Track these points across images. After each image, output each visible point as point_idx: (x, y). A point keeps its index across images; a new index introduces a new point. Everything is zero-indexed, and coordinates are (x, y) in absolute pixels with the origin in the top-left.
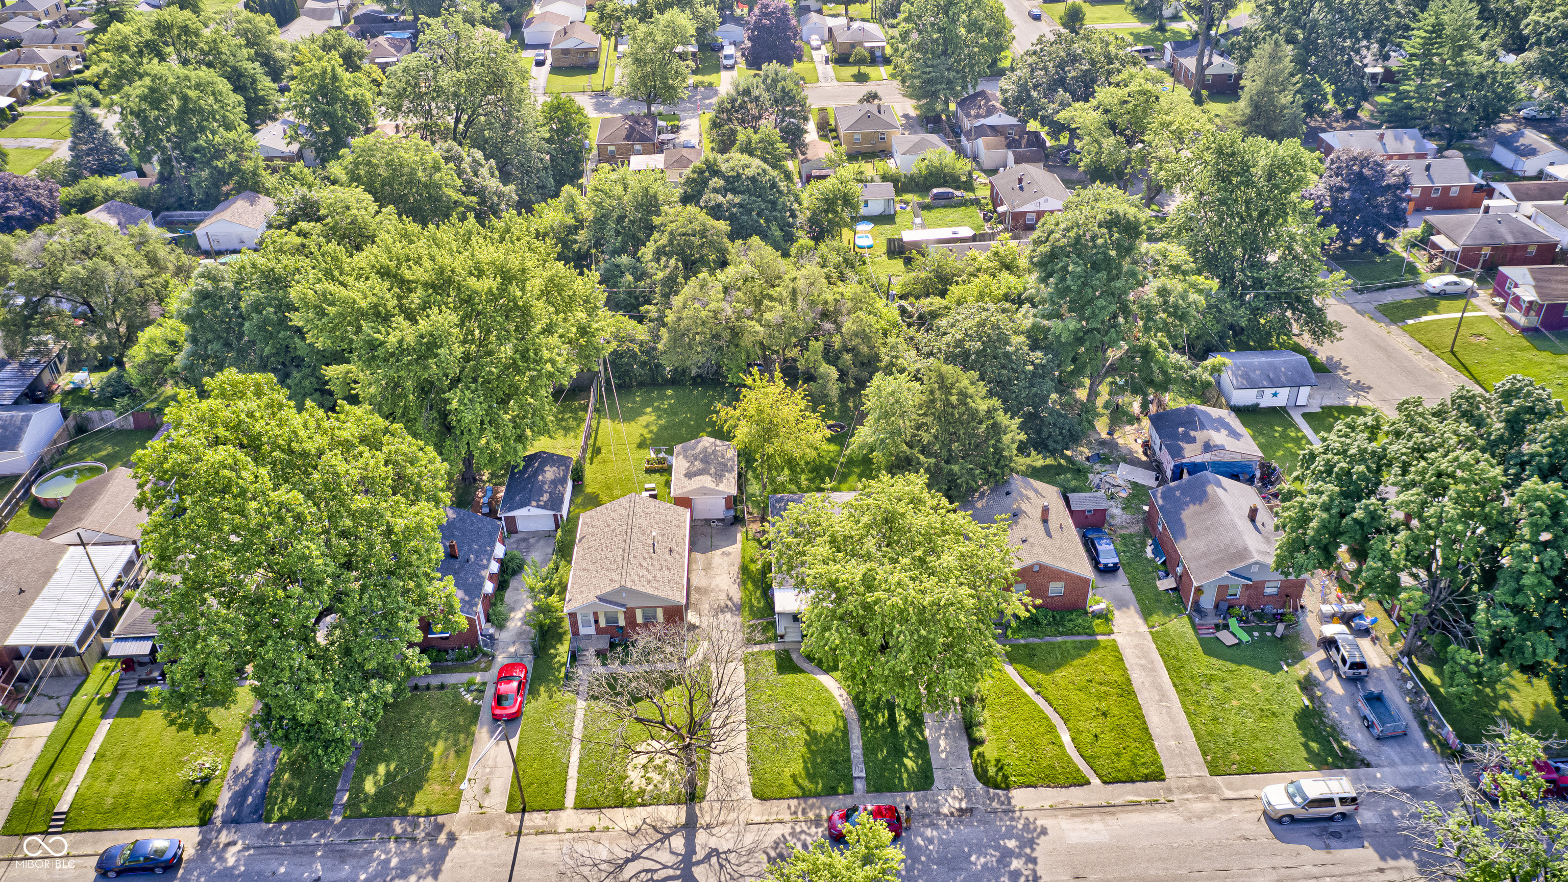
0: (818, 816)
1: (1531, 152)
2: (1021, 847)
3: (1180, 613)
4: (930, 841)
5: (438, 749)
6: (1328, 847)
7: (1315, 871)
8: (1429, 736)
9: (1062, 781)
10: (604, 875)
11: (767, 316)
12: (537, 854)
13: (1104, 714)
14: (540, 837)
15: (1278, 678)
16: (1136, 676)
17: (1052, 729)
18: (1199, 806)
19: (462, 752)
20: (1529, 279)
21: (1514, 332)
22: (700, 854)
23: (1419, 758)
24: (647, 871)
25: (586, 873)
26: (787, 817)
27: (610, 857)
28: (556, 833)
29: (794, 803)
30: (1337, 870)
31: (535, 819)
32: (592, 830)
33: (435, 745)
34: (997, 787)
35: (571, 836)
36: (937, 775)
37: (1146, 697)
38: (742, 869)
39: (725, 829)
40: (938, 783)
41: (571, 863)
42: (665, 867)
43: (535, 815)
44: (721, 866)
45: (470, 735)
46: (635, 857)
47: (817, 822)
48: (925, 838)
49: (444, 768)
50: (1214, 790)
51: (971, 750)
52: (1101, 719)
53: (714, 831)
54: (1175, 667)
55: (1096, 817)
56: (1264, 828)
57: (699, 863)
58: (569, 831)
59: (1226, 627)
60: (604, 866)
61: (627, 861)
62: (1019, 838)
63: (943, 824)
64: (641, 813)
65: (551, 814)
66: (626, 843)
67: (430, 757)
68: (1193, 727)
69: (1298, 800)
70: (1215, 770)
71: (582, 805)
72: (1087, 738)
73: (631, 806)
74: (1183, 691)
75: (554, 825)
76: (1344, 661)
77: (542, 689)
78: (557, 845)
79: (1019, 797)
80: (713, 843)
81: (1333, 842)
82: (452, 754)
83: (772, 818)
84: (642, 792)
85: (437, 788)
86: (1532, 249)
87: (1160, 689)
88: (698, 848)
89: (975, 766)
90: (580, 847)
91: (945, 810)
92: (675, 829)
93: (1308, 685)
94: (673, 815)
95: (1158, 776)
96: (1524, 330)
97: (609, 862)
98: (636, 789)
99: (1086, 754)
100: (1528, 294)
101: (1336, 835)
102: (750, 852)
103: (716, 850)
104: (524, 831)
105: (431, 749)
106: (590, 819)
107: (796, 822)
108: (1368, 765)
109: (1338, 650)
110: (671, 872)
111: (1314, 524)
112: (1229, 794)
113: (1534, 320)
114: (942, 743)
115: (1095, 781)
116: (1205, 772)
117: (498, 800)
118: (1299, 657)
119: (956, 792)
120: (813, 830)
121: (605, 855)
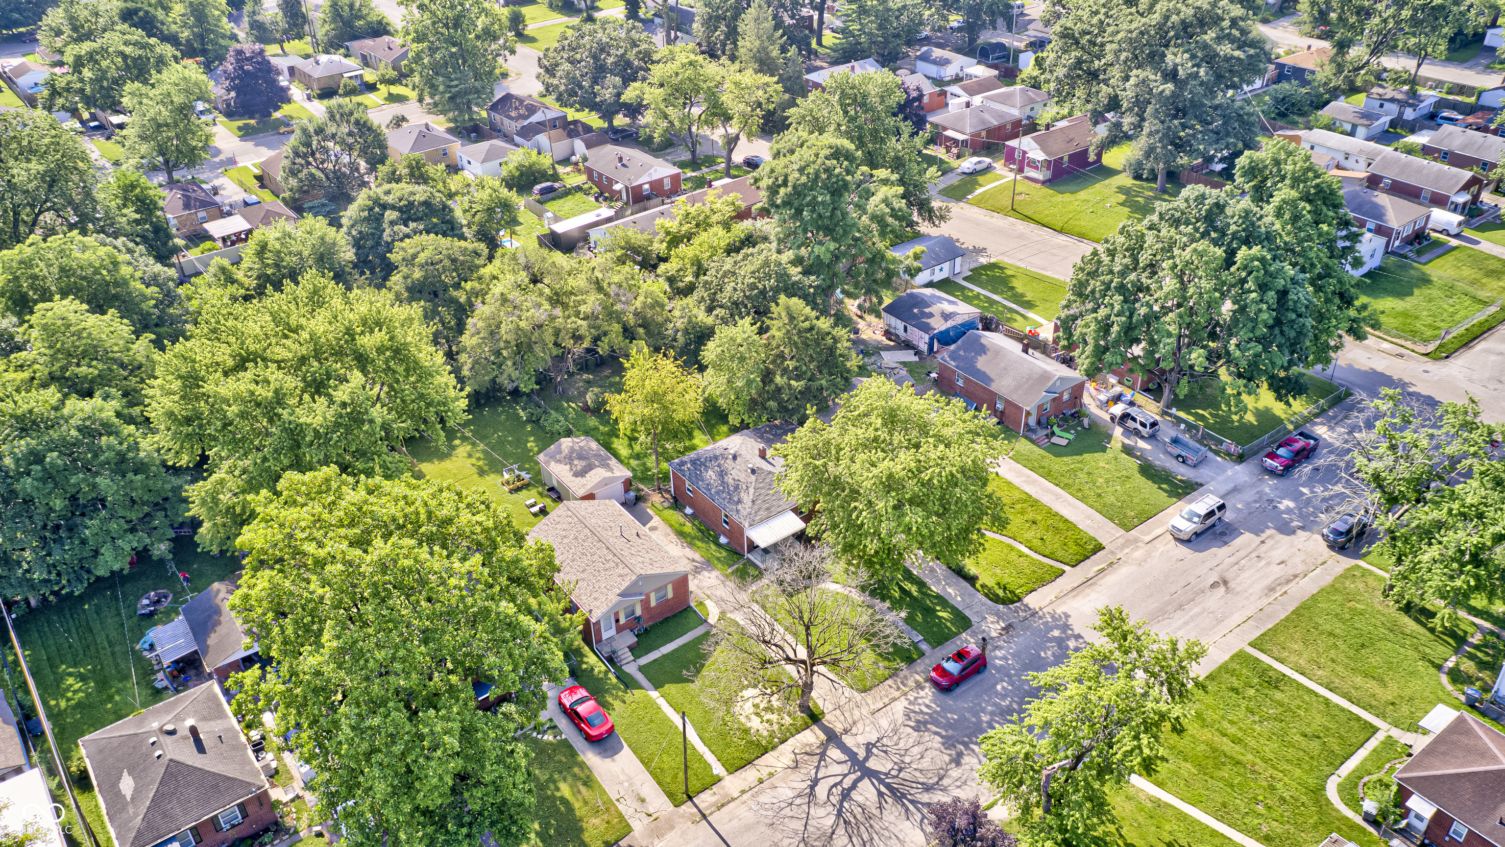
0: (917, 682)
1: (946, 62)
2: (1064, 632)
3: (1017, 438)
4: (1004, 658)
5: (565, 790)
6: (1226, 543)
7: (1233, 560)
8: (1217, 453)
9: (1048, 577)
10: (805, 807)
11: (582, 308)
12: (735, 823)
13: (1034, 522)
14: (723, 810)
15: (1109, 454)
16: (1028, 489)
17: (1012, 549)
18: (1138, 554)
19: (588, 781)
20: (1034, 144)
21: (1039, 186)
22: (862, 754)
23: (1222, 470)
24: (835, 785)
25: (790, 814)
26: (897, 694)
27: (796, 793)
28: (733, 799)
29: (890, 682)
30: (1242, 553)
31: (705, 800)
32: (761, 782)
33: (558, 789)
34: (1013, 602)
35: (748, 795)
36: (967, 613)
37: (1047, 499)
38: (901, 745)
39: (860, 725)
40: (974, 619)
41: (770, 813)
42: (845, 776)
43: (703, 796)
44: (885, 752)
45: (582, 765)
46: (815, 782)
47: (919, 686)
48: (1001, 659)
49: (586, 803)
50: (1136, 540)
51: (974, 586)
52: (1034, 527)
53: (854, 731)
54: (1048, 475)
55: (1088, 591)
56: (1183, 551)
57: (866, 759)
58: (743, 792)
59: (1053, 433)
60: (798, 801)
61: (812, 788)
62: (1057, 627)
63: (1001, 643)
64: (786, 749)
65: (715, 788)
66: (797, 776)
67: (564, 801)
68: (1091, 506)
69: (1196, 519)
70: (1128, 528)
71: (734, 768)
72: (1037, 543)
73: (774, 748)
74: (1066, 487)
75: (727, 795)
76: (1143, 425)
77: (610, 699)
78: (744, 808)
79: (1032, 600)
80: (862, 740)
81: (1226, 539)
82: (583, 789)
83: (886, 701)
84: (772, 734)
85: (596, 821)
86: (1009, 127)
87: (1049, 491)
88: (855, 750)
89: (986, 595)
90: (764, 798)
91: (994, 634)
92: (824, 746)
93: (1128, 450)
94: (812, 737)
95: (1099, 548)
96: (1044, 183)
97: (799, 796)
98: (765, 733)
99: (1047, 553)
100: (1037, 154)
101: (1223, 534)
102: (895, 731)
103: (868, 744)
104: (707, 813)
105: (558, 794)
106: (749, 775)
107: (905, 694)
108: (1202, 485)
109: (1134, 419)
110: (853, 777)
111: (1115, 328)
112: (1147, 538)
113: (1048, 174)
114: (950, 590)
115: (1067, 568)
116: (1122, 532)
117: (659, 802)
118: (1109, 437)
119: (990, 619)
120: (922, 693)
121: (790, 794)
